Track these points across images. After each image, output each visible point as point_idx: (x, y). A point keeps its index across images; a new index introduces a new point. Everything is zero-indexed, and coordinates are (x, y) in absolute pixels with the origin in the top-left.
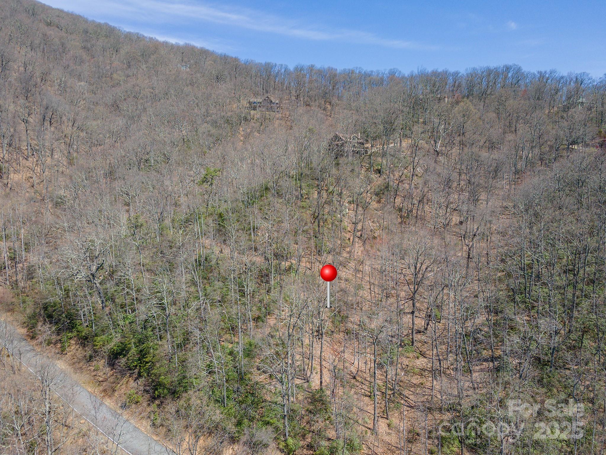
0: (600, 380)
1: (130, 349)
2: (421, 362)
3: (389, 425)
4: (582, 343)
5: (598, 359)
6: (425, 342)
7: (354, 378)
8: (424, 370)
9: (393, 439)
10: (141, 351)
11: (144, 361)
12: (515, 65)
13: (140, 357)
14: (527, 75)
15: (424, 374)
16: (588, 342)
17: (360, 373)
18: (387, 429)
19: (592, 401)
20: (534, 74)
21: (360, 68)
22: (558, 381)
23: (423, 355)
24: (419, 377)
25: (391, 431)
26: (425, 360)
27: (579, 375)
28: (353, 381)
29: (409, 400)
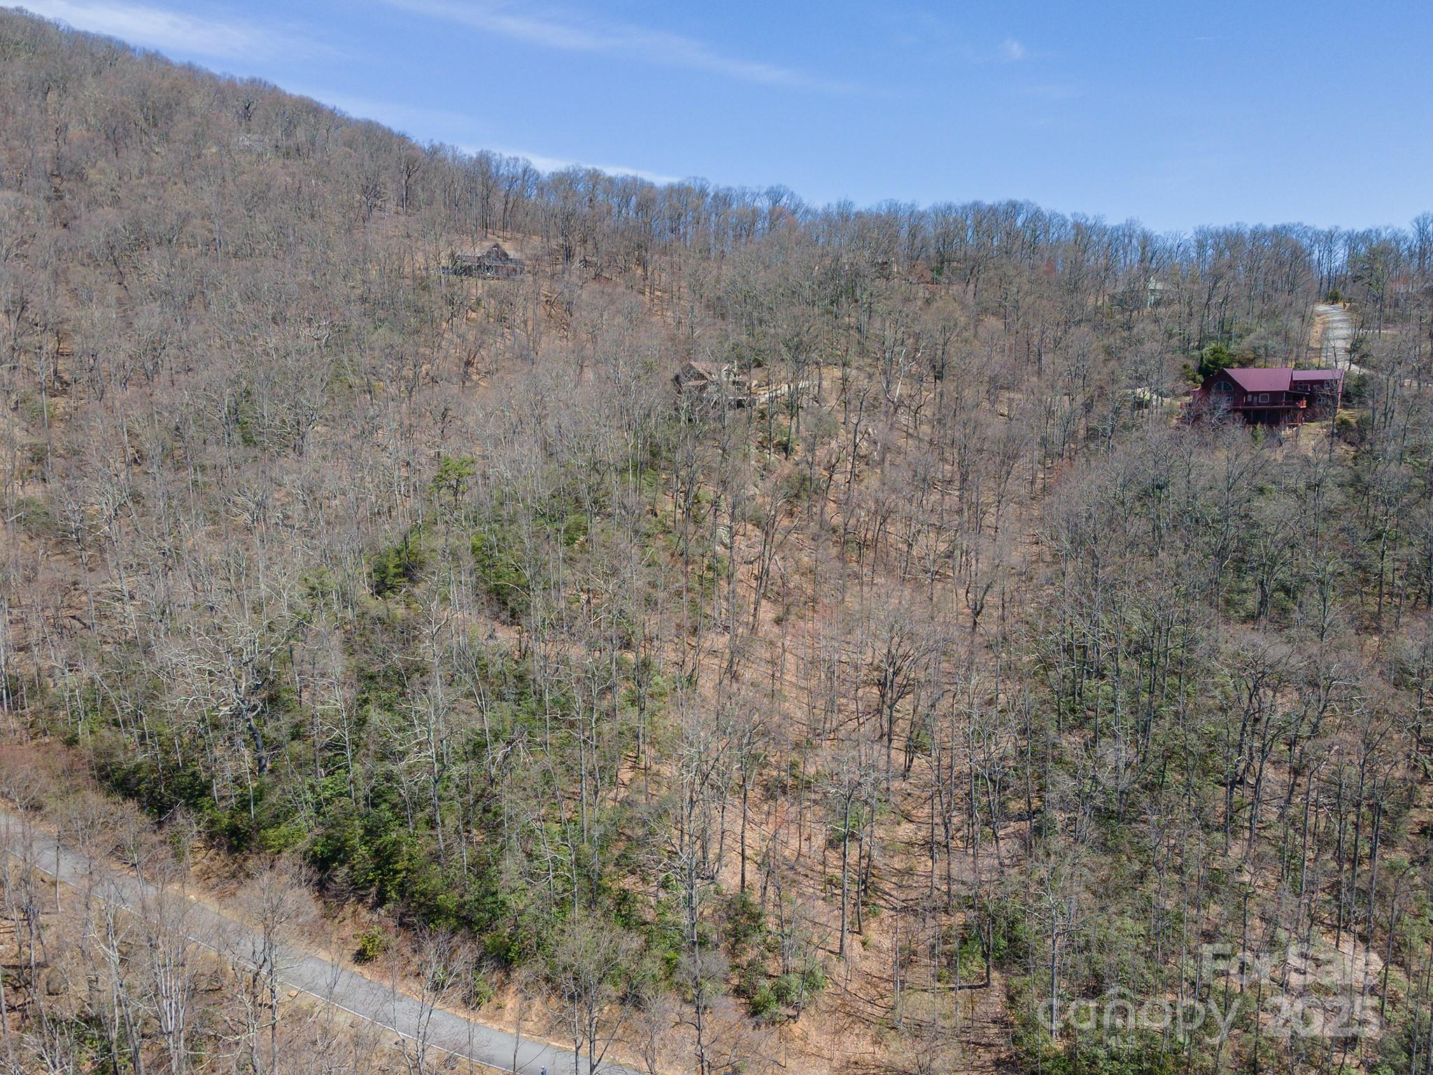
0: (1190, 836)
1: (354, 850)
2: (905, 830)
3: (864, 944)
4: (1164, 777)
5: (1187, 801)
6: (909, 795)
7: (792, 868)
8: (910, 844)
9: (871, 966)
10: (377, 851)
11: (390, 870)
12: (1028, 203)
13: (378, 863)
14: (1050, 220)
15: (911, 850)
16: (1172, 777)
17: (802, 859)
18: (862, 949)
19: (1179, 870)
20: (1063, 218)
21: (703, 179)
22: (1129, 842)
23: (908, 818)
24: (904, 857)
25: (868, 953)
26: (912, 826)
27: (1161, 829)
28: (790, 874)
29: (891, 899)
